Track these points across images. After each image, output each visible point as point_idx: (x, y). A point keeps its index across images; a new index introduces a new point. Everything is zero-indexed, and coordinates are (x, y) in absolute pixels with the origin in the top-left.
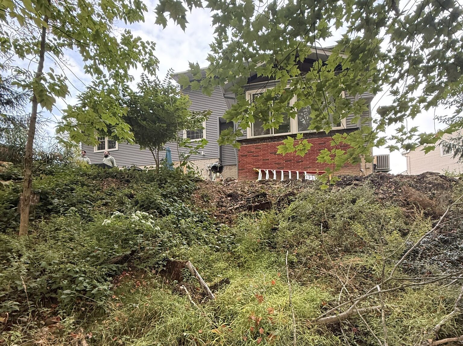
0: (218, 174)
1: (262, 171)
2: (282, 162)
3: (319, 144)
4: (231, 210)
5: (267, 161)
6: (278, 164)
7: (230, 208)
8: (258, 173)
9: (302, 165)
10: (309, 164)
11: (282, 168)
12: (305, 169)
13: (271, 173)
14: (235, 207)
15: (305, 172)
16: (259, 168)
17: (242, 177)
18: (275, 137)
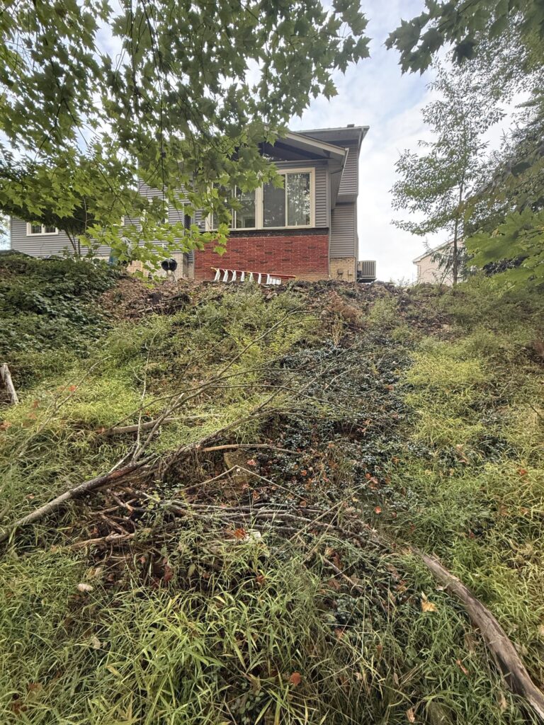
0: (170, 271)
1: (221, 271)
2: (244, 261)
3: (286, 243)
4: (140, 313)
5: (227, 260)
6: (240, 263)
7: (141, 311)
8: (215, 273)
9: (266, 266)
10: (273, 266)
11: (244, 269)
12: (269, 272)
13: (230, 274)
14: (147, 309)
15: (268, 275)
16: (217, 267)
17: (198, 277)
18: (237, 232)
